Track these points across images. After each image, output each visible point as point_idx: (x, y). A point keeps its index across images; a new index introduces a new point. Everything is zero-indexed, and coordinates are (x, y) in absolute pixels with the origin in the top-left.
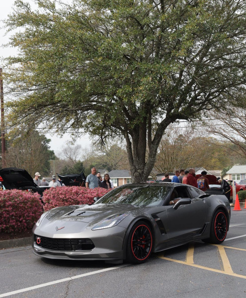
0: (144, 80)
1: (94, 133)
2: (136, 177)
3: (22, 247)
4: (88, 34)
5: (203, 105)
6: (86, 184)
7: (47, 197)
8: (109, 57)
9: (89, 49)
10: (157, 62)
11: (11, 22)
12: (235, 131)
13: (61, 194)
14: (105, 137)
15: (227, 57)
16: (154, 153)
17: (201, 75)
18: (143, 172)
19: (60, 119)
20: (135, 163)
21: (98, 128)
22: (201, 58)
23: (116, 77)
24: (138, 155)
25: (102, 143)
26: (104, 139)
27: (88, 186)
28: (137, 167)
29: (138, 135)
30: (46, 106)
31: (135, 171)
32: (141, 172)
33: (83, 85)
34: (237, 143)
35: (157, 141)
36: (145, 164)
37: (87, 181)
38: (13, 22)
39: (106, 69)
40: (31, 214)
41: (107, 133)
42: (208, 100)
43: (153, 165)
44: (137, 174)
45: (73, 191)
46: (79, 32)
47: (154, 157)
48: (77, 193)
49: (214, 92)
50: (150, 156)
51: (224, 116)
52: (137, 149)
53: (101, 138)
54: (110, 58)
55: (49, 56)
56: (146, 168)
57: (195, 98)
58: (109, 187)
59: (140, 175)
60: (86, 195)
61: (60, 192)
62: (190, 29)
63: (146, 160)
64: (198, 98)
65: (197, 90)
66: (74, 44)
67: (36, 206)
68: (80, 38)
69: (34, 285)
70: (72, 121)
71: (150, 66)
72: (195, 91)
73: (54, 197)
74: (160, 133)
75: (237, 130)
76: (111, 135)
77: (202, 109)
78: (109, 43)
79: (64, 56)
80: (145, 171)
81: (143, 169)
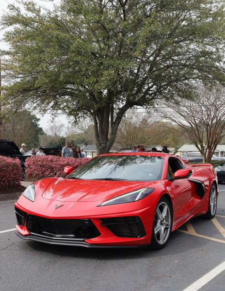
0: (106, 73)
1: (70, 114)
2: (100, 150)
3: (4, 202)
4: (63, 35)
5: (155, 95)
6: (62, 154)
7: (28, 163)
8: (79, 53)
9: (63, 46)
10: (118, 59)
11: (4, 22)
12: (182, 117)
13: (40, 161)
14: (79, 117)
15: (176, 58)
16: (115, 131)
17: (154, 71)
18: (106, 146)
19: (43, 102)
20: (100, 139)
21: (73, 110)
22: (155, 58)
23: (84, 69)
24: (102, 132)
25: (76, 122)
26: (77, 120)
27: (64, 156)
28: (101, 142)
29: (103, 117)
30: (30, 91)
31: (100, 145)
32: (104, 146)
33: (58, 75)
34: (183, 126)
35: (117, 122)
36: (107, 139)
37: (63, 152)
38: (6, 22)
39: (77, 62)
40: (12, 176)
41: (80, 114)
42: (159, 91)
43: (114, 141)
44: (101, 147)
45: (49, 159)
46: (55, 33)
47: (115, 135)
48: (52, 161)
49: (164, 85)
50: (112, 133)
51: (174, 105)
52: (102, 128)
53: (75, 118)
54: (80, 55)
55: (31, 51)
56: (108, 143)
57: (149, 89)
58: (80, 157)
59: (104, 148)
60: (59, 162)
61: (39, 159)
62: (144, 35)
63: (109, 137)
64: (151, 89)
65: (150, 83)
66: (52, 42)
67: (17, 169)
68: (57, 38)
69: (5, 230)
70: (52, 104)
71: (111, 62)
72: (148, 84)
73: (34, 163)
74: (120, 116)
75: (184, 117)
76: (83, 116)
77: (154, 99)
78: (79, 42)
79: (43, 51)
80: (107, 145)
81: (106, 144)
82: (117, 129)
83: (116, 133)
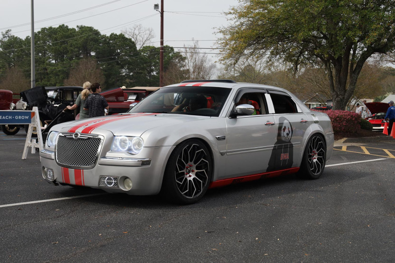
2: (337, 101)
16: (355, 81)
18: (344, 98)
20: (337, 89)
28: (338, 93)
31: (337, 97)
32: (342, 98)
35: (358, 71)
36: (345, 91)
44: (338, 99)
47: (354, 85)
50: (351, 84)
56: (347, 94)
59: (341, 100)
80: (346, 97)
81: (344, 95)
82: (357, 79)
83: (355, 83)
